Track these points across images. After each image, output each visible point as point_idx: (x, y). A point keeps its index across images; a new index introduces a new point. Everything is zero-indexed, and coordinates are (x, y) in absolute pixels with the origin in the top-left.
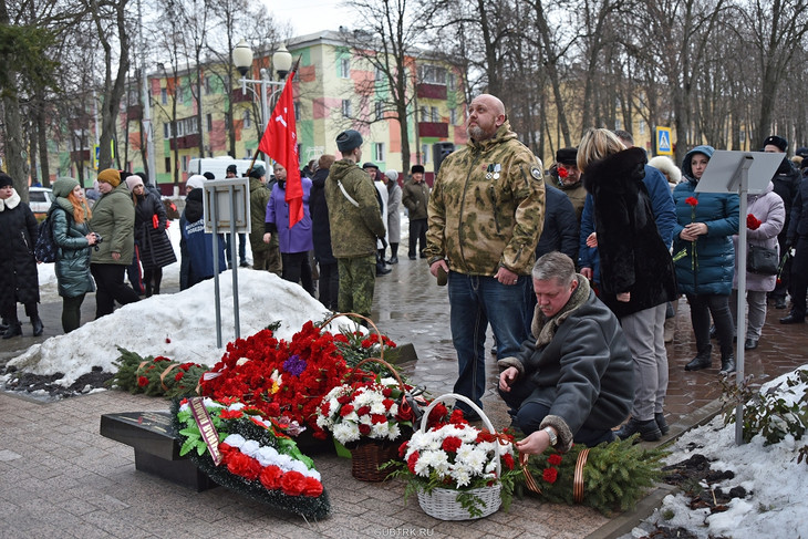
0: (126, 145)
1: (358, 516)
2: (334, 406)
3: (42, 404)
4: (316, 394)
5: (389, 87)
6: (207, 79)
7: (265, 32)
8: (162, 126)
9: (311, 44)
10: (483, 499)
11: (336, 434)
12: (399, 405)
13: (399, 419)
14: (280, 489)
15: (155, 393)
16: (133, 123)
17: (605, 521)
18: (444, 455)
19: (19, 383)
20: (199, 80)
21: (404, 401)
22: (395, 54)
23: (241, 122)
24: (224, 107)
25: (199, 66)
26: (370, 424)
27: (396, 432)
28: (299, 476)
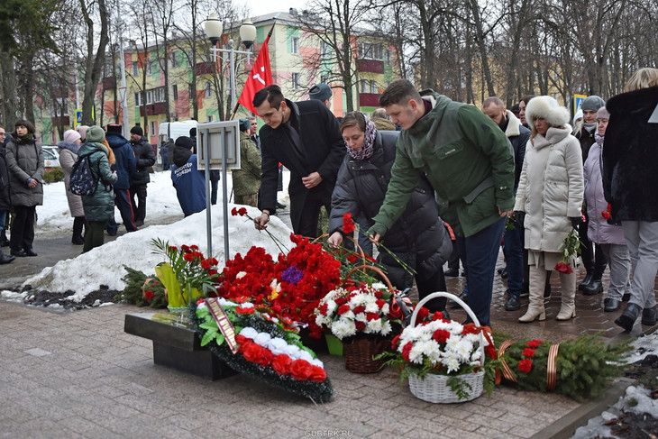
0: (102, 111)
1: (358, 399)
2: (332, 306)
3: (61, 314)
4: (312, 299)
5: (336, 60)
6: (174, 54)
7: (225, 13)
8: (133, 95)
9: (265, 24)
10: (470, 384)
11: (334, 330)
12: (390, 303)
13: (390, 317)
14: (290, 374)
15: (159, 305)
16: (107, 92)
17: (577, 406)
18: (435, 345)
19: (35, 299)
20: (166, 54)
21: (394, 302)
22: (342, 30)
23: (203, 92)
24: (188, 78)
25: (167, 43)
26: (365, 321)
27: (387, 329)
28: (307, 364)
